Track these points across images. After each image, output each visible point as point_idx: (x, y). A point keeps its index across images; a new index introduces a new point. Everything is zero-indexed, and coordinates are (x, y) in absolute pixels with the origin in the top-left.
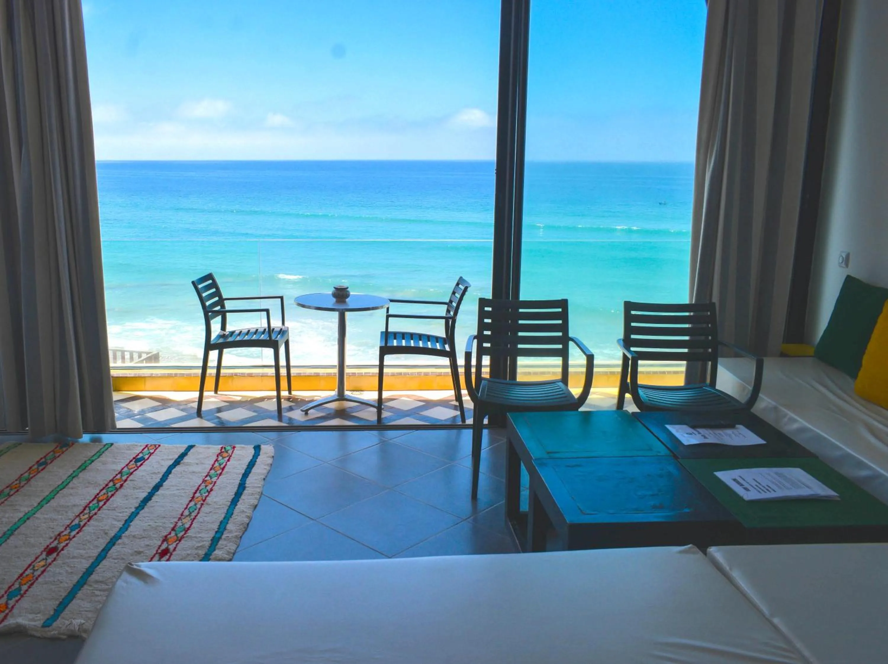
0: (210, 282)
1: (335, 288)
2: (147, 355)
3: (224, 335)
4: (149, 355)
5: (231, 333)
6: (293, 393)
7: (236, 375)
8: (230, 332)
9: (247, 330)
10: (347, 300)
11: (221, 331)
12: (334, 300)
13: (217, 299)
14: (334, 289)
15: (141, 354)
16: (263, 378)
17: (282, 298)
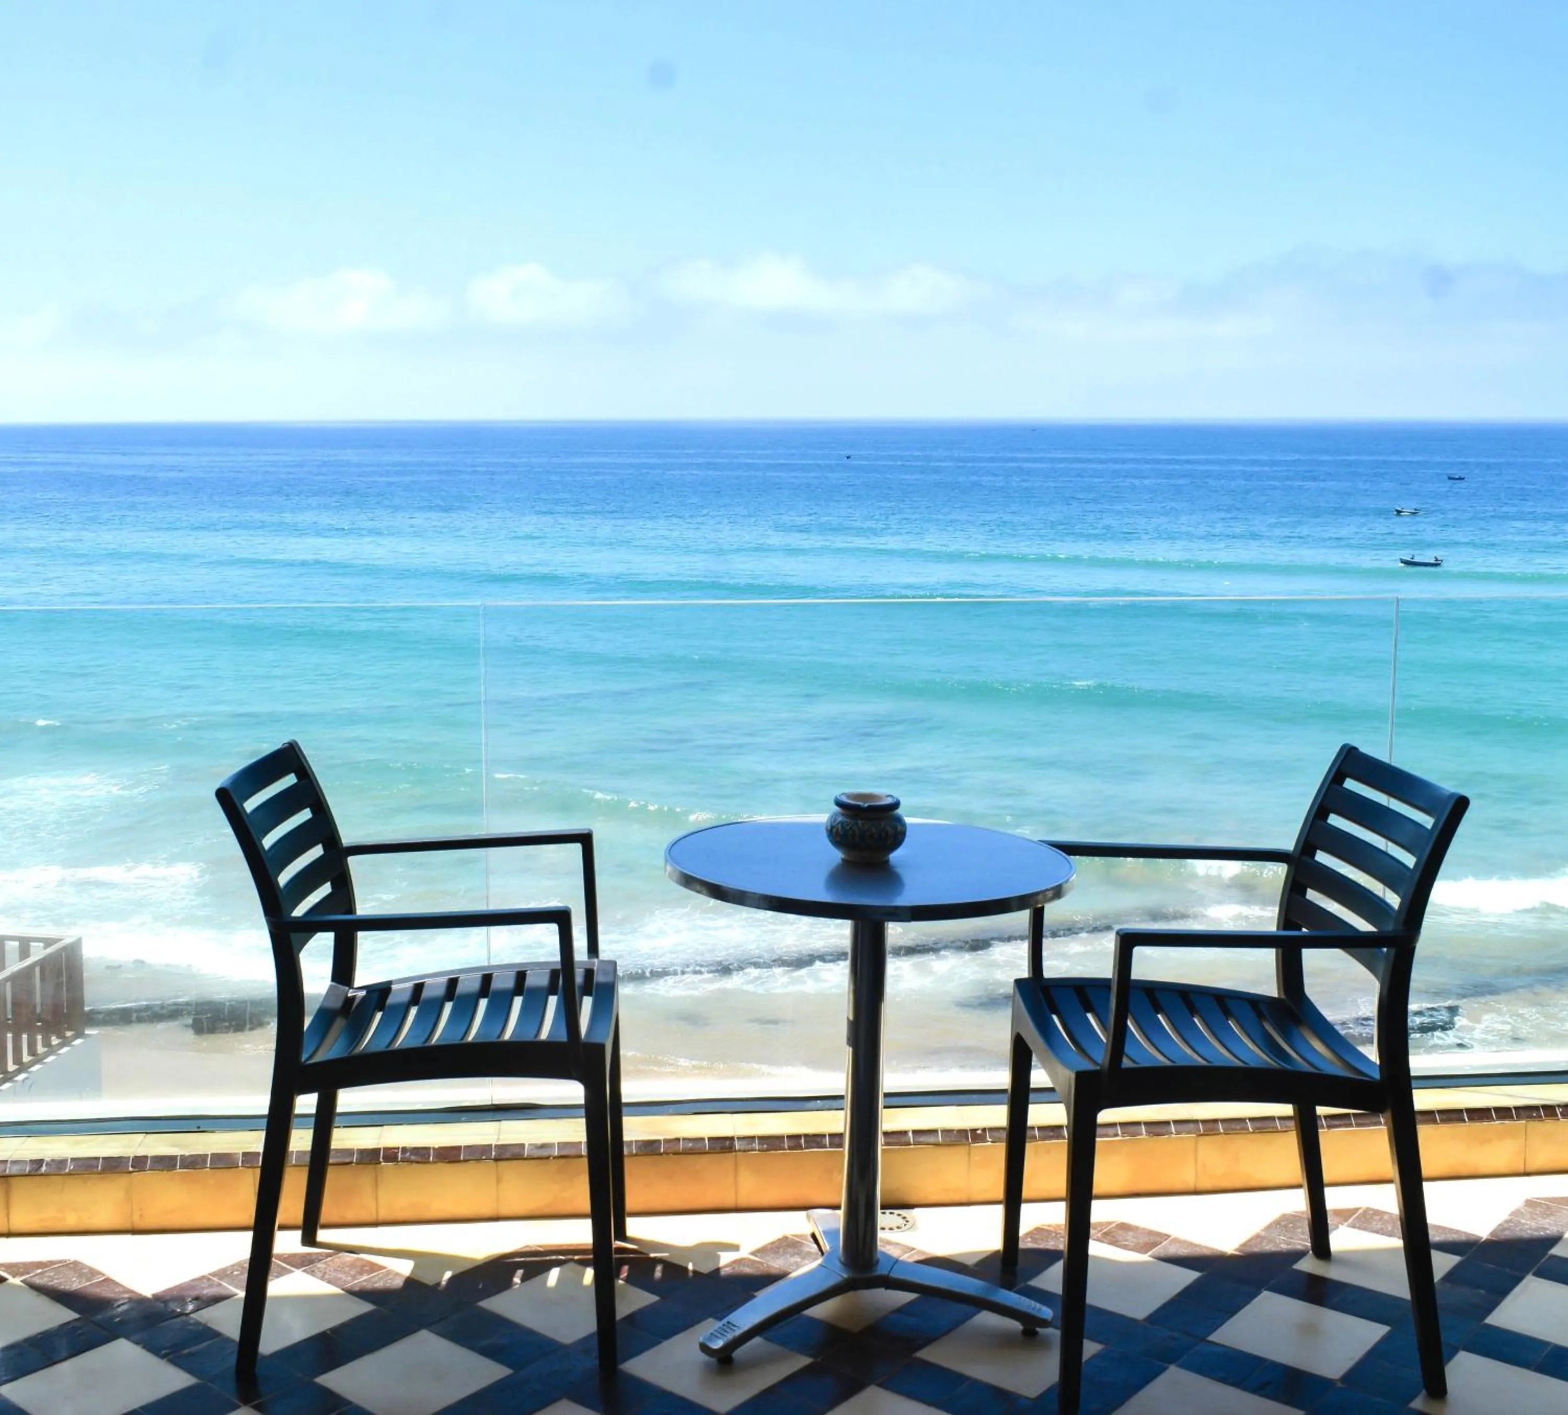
0: (290, 780)
1: (839, 803)
2: (45, 947)
3: (349, 1001)
4: (50, 950)
5: (375, 996)
6: (636, 1227)
7: (391, 1155)
8: (370, 989)
9: (444, 980)
10: (896, 856)
11: (334, 984)
12: (836, 855)
13: (317, 851)
14: (837, 809)
15: (29, 946)
16: (501, 1164)
17: (585, 840)
